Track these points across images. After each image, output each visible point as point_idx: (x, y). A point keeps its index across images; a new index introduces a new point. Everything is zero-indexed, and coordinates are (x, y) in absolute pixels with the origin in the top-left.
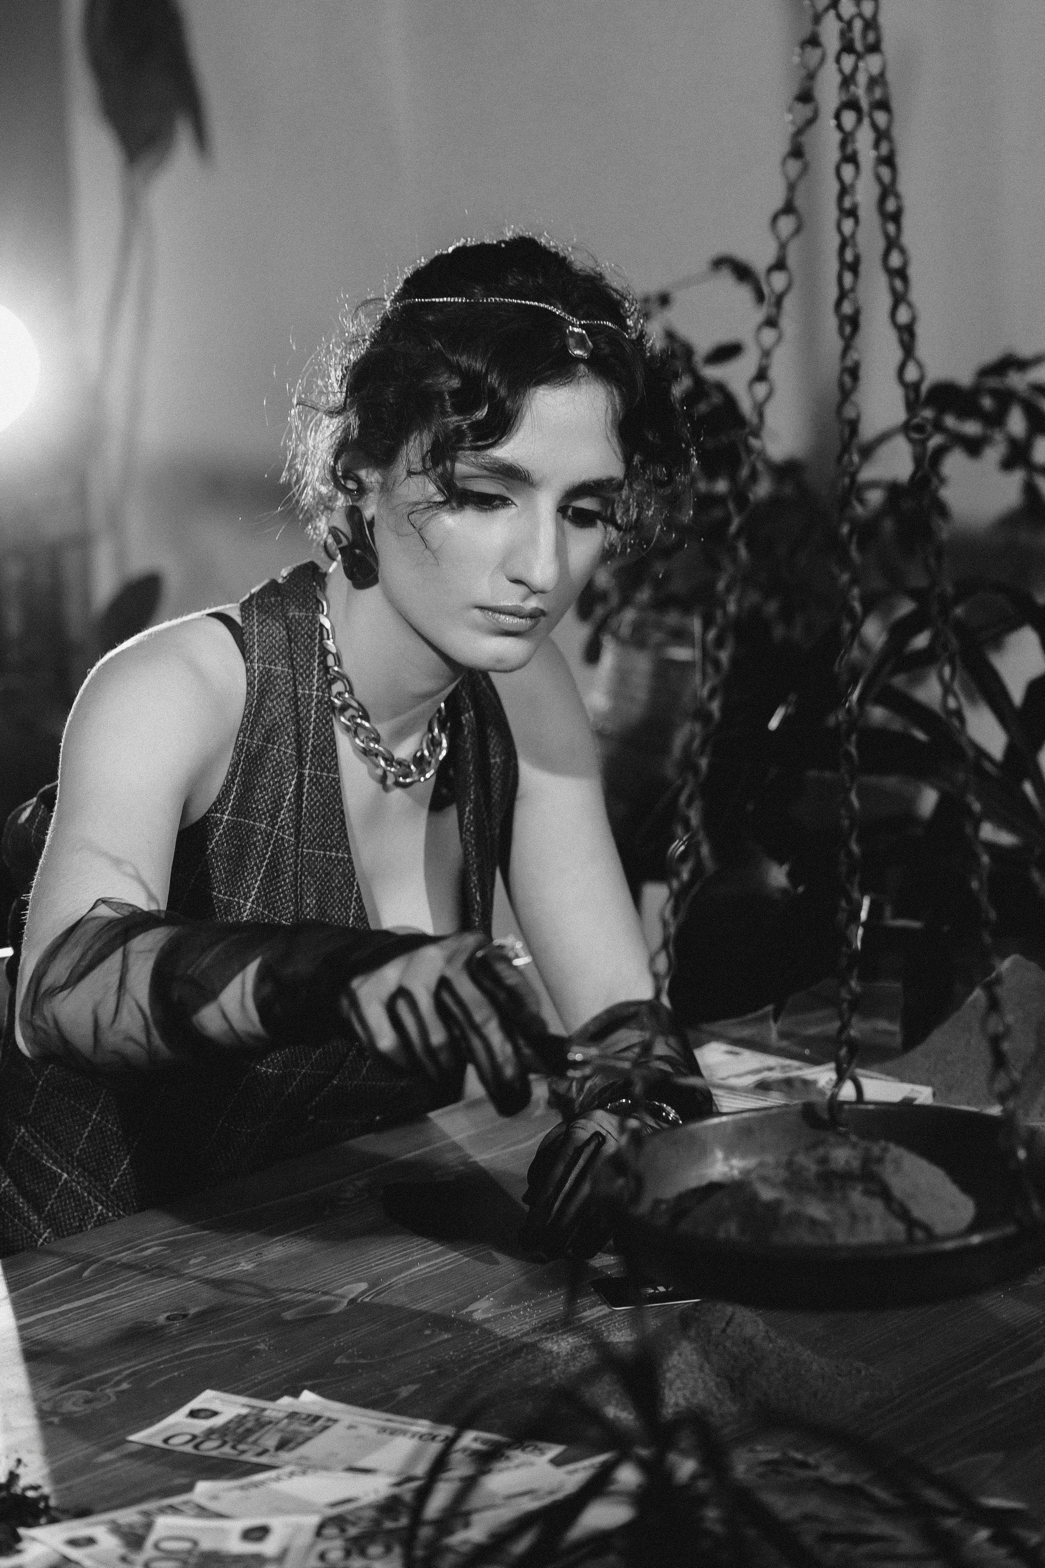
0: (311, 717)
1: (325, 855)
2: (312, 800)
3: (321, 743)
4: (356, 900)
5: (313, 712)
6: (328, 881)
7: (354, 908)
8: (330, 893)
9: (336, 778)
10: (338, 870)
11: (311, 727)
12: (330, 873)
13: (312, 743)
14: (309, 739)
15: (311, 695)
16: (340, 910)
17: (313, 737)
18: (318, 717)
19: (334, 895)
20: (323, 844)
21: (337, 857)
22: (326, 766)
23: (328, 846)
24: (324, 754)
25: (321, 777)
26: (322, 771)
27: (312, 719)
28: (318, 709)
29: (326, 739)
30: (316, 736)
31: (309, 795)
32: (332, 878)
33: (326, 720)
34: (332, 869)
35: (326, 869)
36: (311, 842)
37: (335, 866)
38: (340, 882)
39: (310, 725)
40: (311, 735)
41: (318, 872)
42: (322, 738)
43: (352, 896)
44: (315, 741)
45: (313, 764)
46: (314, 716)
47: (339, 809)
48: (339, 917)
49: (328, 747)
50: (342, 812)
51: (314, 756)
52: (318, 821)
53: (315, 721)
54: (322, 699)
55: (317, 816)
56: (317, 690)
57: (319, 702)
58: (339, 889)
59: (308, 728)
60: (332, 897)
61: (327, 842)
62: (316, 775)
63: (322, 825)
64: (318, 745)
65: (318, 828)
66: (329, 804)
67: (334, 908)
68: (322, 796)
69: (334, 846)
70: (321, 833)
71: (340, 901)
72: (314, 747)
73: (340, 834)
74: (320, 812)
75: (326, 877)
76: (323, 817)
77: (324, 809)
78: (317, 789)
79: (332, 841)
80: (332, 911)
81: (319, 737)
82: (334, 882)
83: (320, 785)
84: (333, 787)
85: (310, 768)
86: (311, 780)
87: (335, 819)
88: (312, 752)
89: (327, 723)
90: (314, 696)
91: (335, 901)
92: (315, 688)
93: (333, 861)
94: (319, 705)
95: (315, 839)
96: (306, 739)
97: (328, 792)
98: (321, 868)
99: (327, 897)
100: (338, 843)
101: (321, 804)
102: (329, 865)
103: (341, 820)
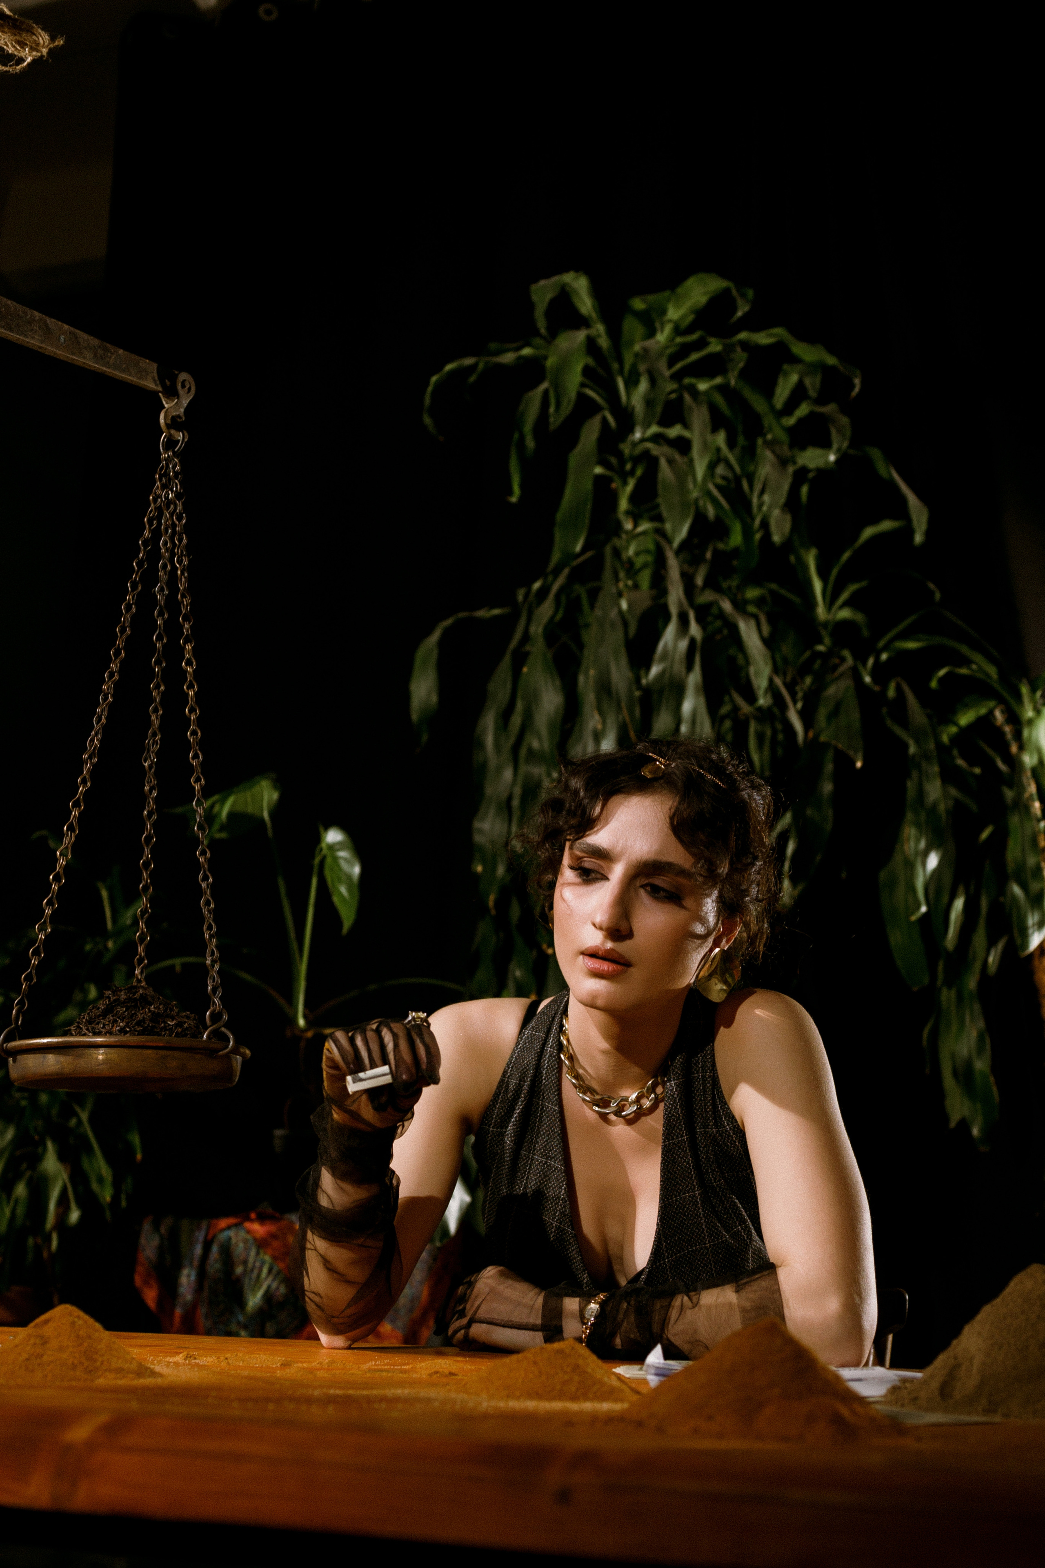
1: (546, 1163)
2: (541, 1122)
3: (548, 1084)
6: (546, 1181)
9: (556, 1110)
10: (554, 1175)
12: (548, 1176)
20: (546, 1154)
21: (554, 1165)
23: (550, 1156)
24: (550, 1092)
25: (548, 1107)
26: (548, 1103)
29: (552, 1081)
33: (553, 1068)
34: (550, 1174)
35: (546, 1172)
37: (552, 1171)
38: (554, 1184)
39: (544, 1070)
41: (539, 1173)
42: (550, 1080)
49: (552, 1087)
55: (544, 1134)
56: (551, 1047)
59: (542, 1072)
61: (549, 1154)
62: (545, 1105)
63: (547, 1141)
65: (543, 1143)
66: (552, 1127)
68: (548, 1121)
70: (545, 1146)
73: (557, 1149)
74: (546, 1131)
75: (544, 1178)
76: (548, 1135)
77: (548, 1131)
78: (545, 1115)
79: (552, 1154)
81: (548, 1079)
82: (550, 1183)
87: (554, 1138)
92: (549, 1046)
93: (552, 1168)
98: (542, 1170)
100: (555, 1155)
101: (547, 1127)
102: (549, 1170)
103: (557, 1140)
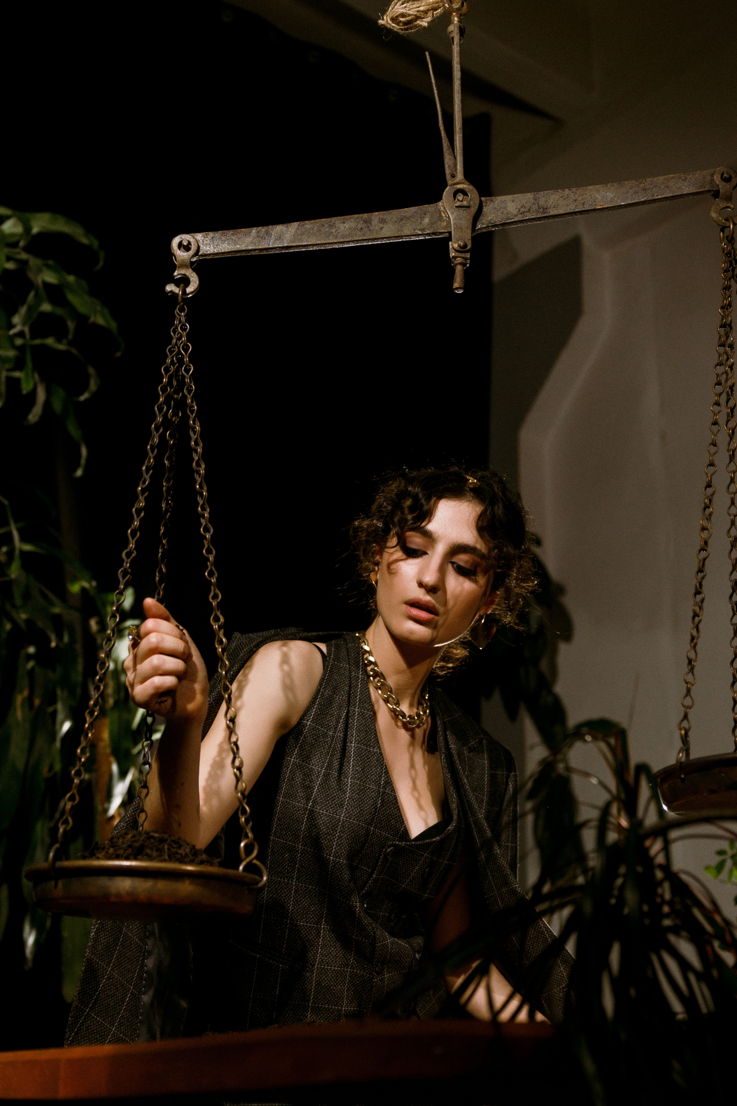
1: (367, 750)
2: (360, 722)
3: (363, 698)
4: (385, 773)
5: (359, 683)
6: (369, 762)
7: (384, 777)
8: (370, 767)
9: (371, 714)
10: (374, 757)
11: (359, 690)
12: (369, 758)
13: (359, 697)
14: (357, 695)
15: (358, 677)
16: (375, 776)
17: (360, 694)
18: (362, 686)
20: (366, 744)
21: (373, 751)
22: (366, 708)
23: (368, 745)
24: (365, 703)
25: (364, 713)
26: (364, 710)
27: (359, 687)
28: (362, 683)
29: (366, 696)
31: (358, 720)
32: (371, 760)
34: (371, 757)
35: (368, 756)
36: (359, 742)
37: (372, 755)
38: (375, 763)
41: (363, 756)
42: (364, 695)
43: (382, 771)
45: (360, 706)
47: (374, 729)
49: (367, 699)
50: (375, 730)
51: (360, 703)
52: (363, 733)
54: (363, 678)
55: (363, 730)
56: (361, 675)
58: (374, 767)
60: (371, 770)
61: (368, 743)
62: (361, 712)
63: (365, 735)
65: (363, 736)
66: (369, 725)
67: (372, 775)
68: (365, 722)
69: (372, 746)
70: (364, 738)
71: (376, 772)
72: (360, 699)
73: (375, 740)
75: (367, 759)
76: (366, 731)
77: (366, 728)
78: (362, 718)
79: (370, 743)
80: (371, 776)
81: (362, 695)
82: (372, 763)
83: (364, 716)
84: (370, 718)
85: (358, 708)
86: (359, 714)
87: (372, 733)
88: (359, 701)
89: (366, 689)
91: (372, 772)
93: (371, 753)
94: (362, 681)
95: (361, 740)
97: (367, 720)
98: (365, 754)
99: (368, 769)
101: (364, 725)
102: (369, 754)
103: (375, 734)
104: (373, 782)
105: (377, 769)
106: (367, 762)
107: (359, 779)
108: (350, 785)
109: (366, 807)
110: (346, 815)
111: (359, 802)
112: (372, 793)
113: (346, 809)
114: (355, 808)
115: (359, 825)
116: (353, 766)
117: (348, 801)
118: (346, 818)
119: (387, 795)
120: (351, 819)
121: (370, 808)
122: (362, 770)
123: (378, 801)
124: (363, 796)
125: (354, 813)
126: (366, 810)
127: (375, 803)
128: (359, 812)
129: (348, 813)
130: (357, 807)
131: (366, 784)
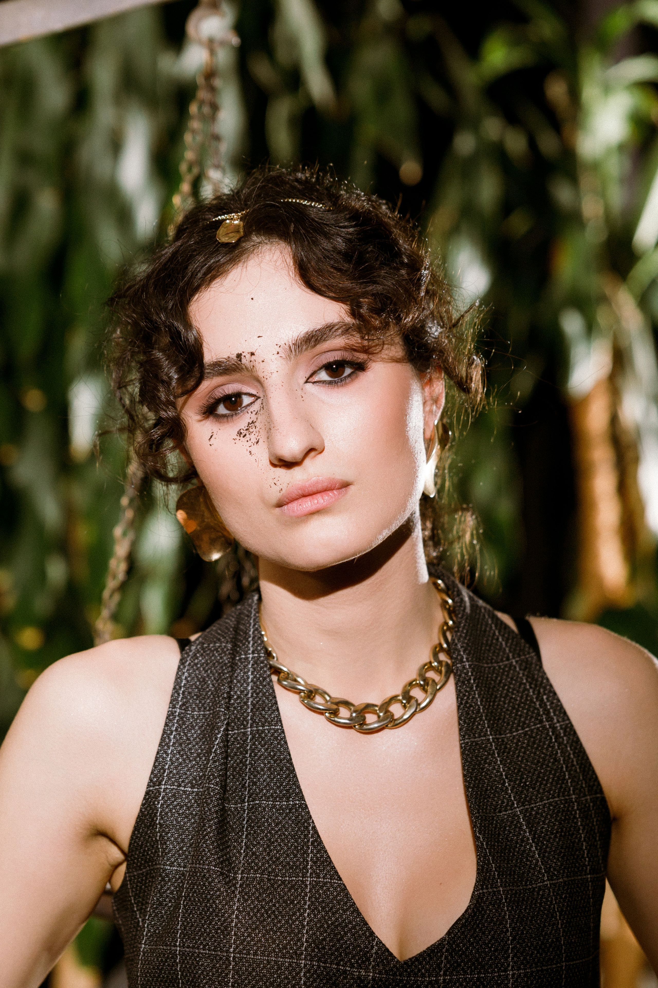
0: (248, 678)
2: (256, 755)
3: (259, 701)
4: (312, 843)
5: (250, 673)
7: (312, 852)
8: (283, 841)
9: (278, 729)
11: (249, 688)
12: (281, 822)
13: (252, 701)
14: (248, 699)
15: (247, 658)
16: (295, 855)
17: (252, 696)
18: (254, 676)
19: (289, 842)
20: (272, 795)
22: (266, 720)
24: (264, 710)
25: (263, 731)
26: (264, 725)
27: (250, 680)
28: (254, 669)
29: (264, 694)
30: (255, 695)
31: (253, 751)
32: (284, 825)
33: (263, 677)
36: (257, 795)
37: (287, 814)
39: (248, 685)
40: (250, 695)
42: (261, 694)
43: (308, 841)
44: (254, 699)
45: (254, 722)
46: (251, 677)
48: (294, 863)
49: (266, 701)
51: (254, 715)
52: (264, 774)
53: (252, 681)
54: (258, 659)
55: (262, 770)
56: (253, 652)
57: (255, 662)
58: (293, 837)
59: (246, 689)
60: (285, 845)
61: (276, 793)
62: (258, 731)
64: (257, 702)
65: (264, 781)
66: (275, 755)
67: (288, 855)
68: (266, 750)
69: (284, 795)
71: (296, 847)
72: (254, 706)
73: (290, 780)
76: (269, 769)
77: (269, 762)
78: (260, 744)
79: (281, 792)
80: (286, 858)
81: (257, 694)
83: (263, 739)
84: (276, 738)
86: (253, 737)
87: (281, 770)
88: (252, 710)
90: (250, 659)
92: (250, 652)
94: (255, 666)
96: (245, 700)
97: (272, 744)
99: (280, 845)
100: (287, 791)
102: (280, 814)
103: (288, 769)
104: (291, 868)
105: (296, 841)
106: (277, 832)
107: (257, 870)
108: (241, 886)
109: (280, 922)
110: (237, 947)
111: (262, 915)
112: (289, 890)
113: (235, 935)
114: (254, 930)
115: (269, 962)
116: (247, 847)
117: (237, 917)
118: (240, 952)
119: (322, 887)
120: (249, 954)
121: (287, 922)
122: (265, 850)
123: (305, 904)
124: (271, 901)
125: (252, 940)
126: (280, 928)
127: (299, 910)
128: (264, 936)
129: (242, 943)
130: (257, 927)
131: (277, 876)
